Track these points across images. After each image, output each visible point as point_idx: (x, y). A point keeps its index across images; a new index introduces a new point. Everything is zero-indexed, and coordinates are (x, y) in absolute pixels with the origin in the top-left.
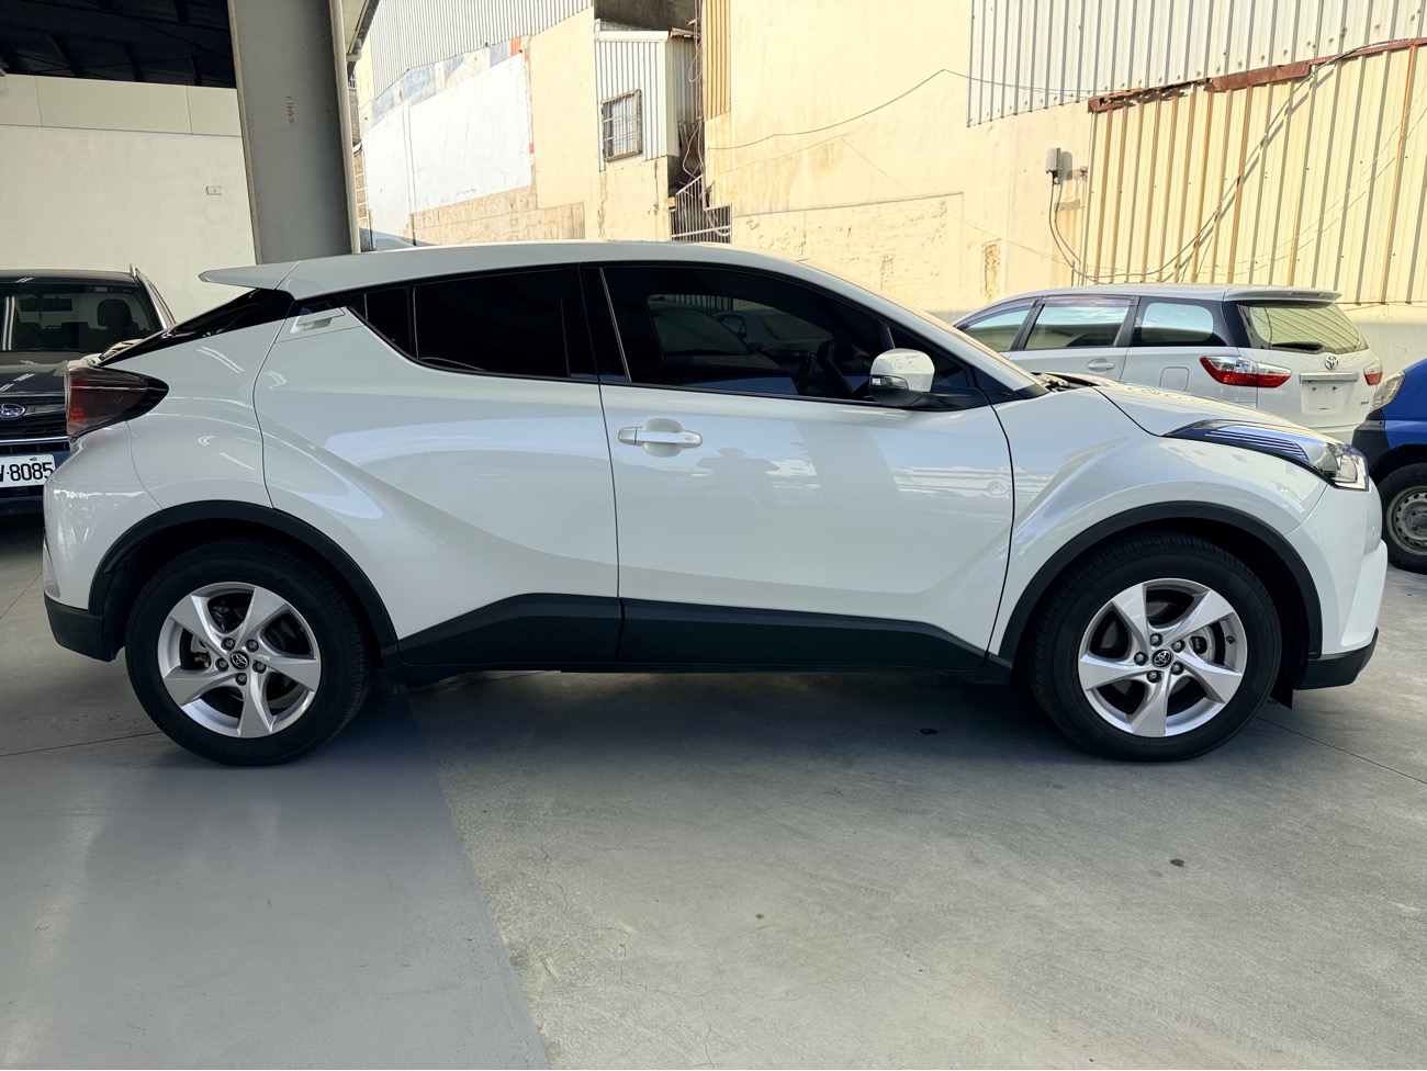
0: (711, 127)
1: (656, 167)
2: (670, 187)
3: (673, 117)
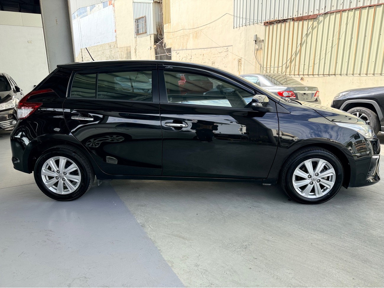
0: (165, 26)
1: (150, 37)
2: (155, 42)
3: (155, 24)
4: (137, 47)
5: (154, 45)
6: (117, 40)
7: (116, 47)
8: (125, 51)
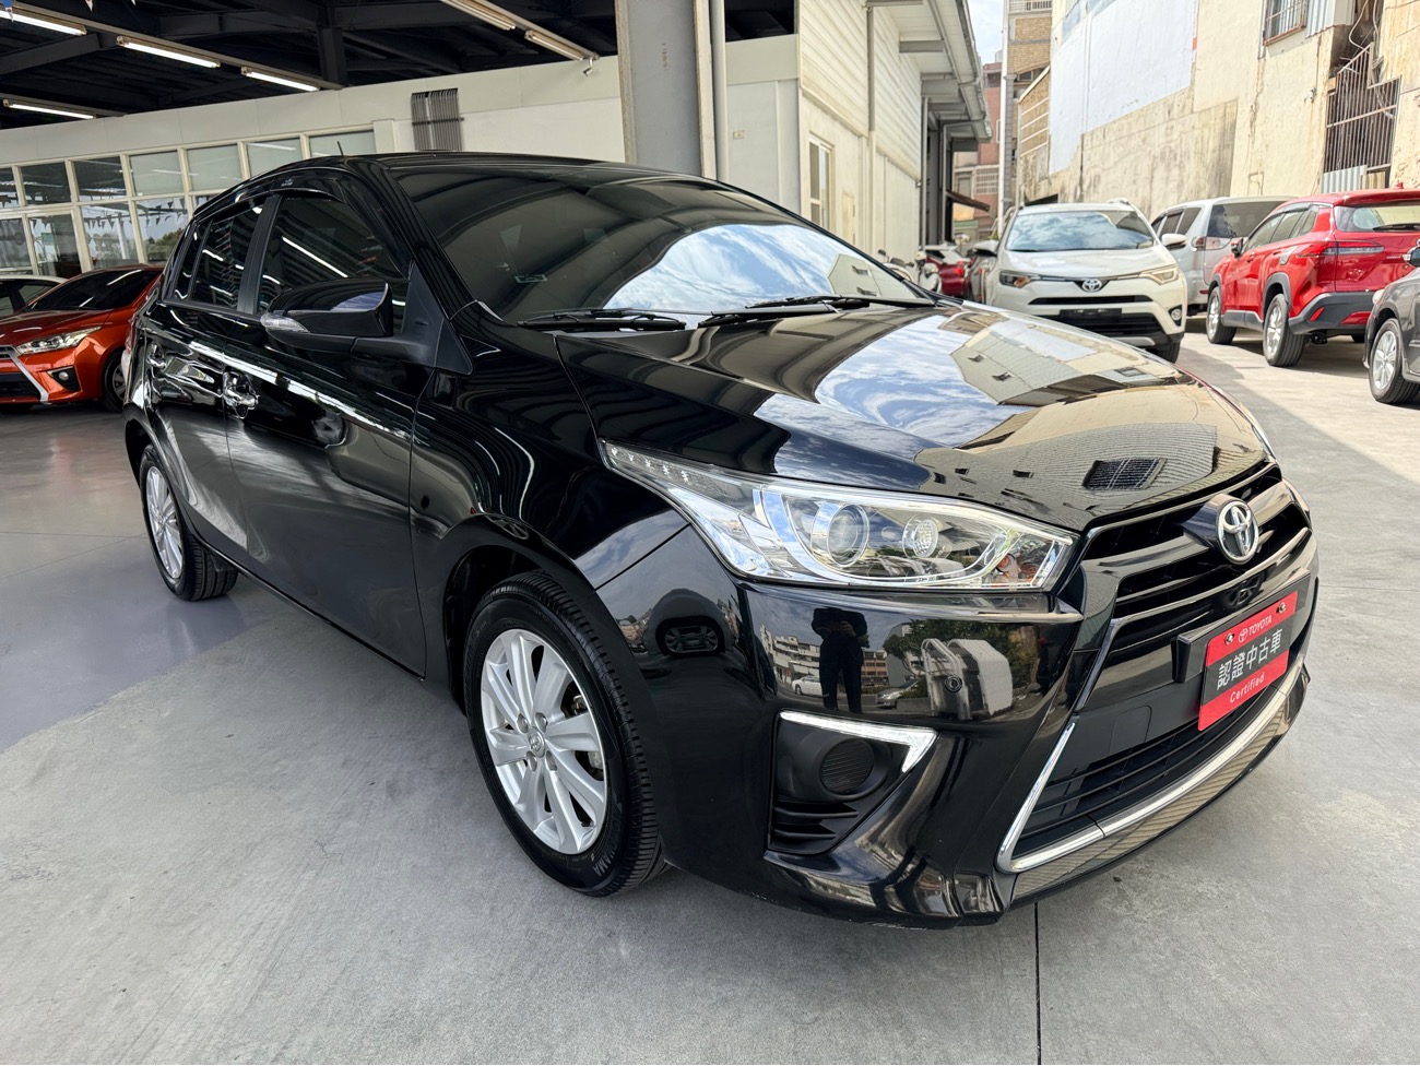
1: (1319, 44)
2: (1332, 66)
4: (1261, 98)
5: (1331, 77)
6: (1196, 83)
7: (1187, 110)
8: (1218, 121)
